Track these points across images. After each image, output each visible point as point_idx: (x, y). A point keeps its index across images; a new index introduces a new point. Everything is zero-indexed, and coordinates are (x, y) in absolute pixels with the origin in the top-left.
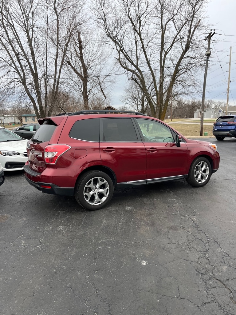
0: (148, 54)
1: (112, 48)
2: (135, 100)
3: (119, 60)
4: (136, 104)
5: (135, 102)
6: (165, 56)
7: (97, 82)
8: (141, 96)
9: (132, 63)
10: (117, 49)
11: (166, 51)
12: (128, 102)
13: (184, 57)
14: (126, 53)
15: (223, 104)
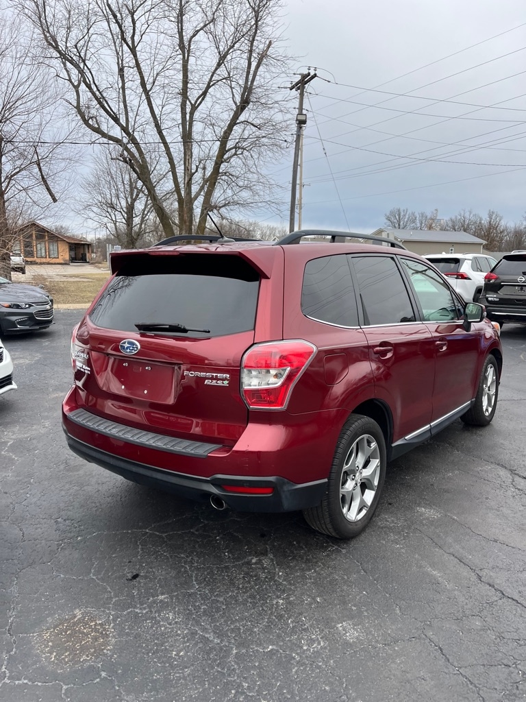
0: (156, 102)
1: (57, 75)
2: (108, 212)
3: (78, 107)
4: (112, 220)
5: (110, 215)
6: (192, 114)
7: (30, 157)
8: (124, 204)
9: (116, 120)
10: (70, 80)
11: (193, 102)
12: (92, 215)
13: (238, 121)
14: (100, 93)
15: (277, 232)
